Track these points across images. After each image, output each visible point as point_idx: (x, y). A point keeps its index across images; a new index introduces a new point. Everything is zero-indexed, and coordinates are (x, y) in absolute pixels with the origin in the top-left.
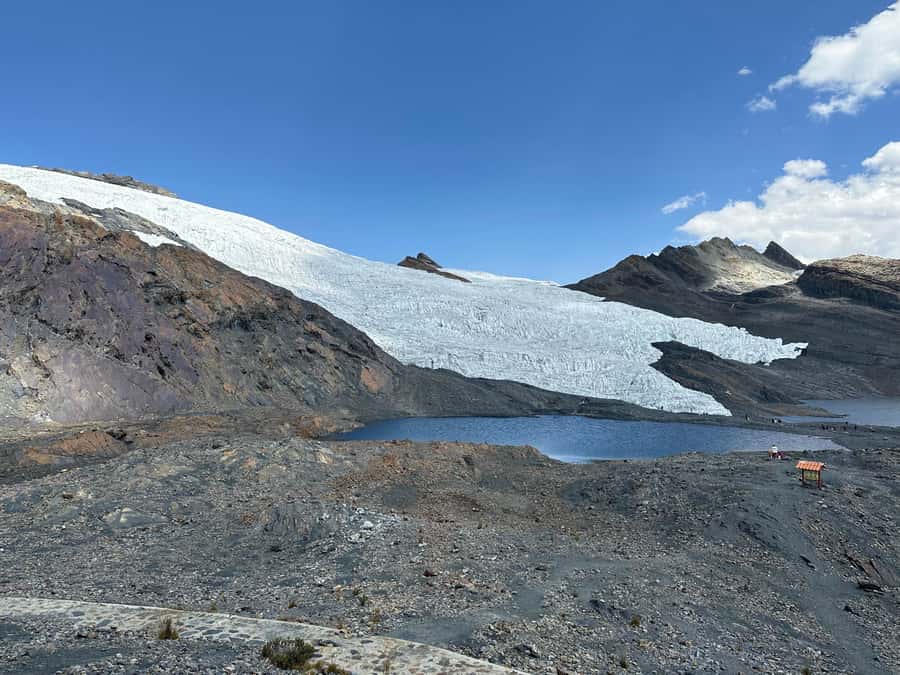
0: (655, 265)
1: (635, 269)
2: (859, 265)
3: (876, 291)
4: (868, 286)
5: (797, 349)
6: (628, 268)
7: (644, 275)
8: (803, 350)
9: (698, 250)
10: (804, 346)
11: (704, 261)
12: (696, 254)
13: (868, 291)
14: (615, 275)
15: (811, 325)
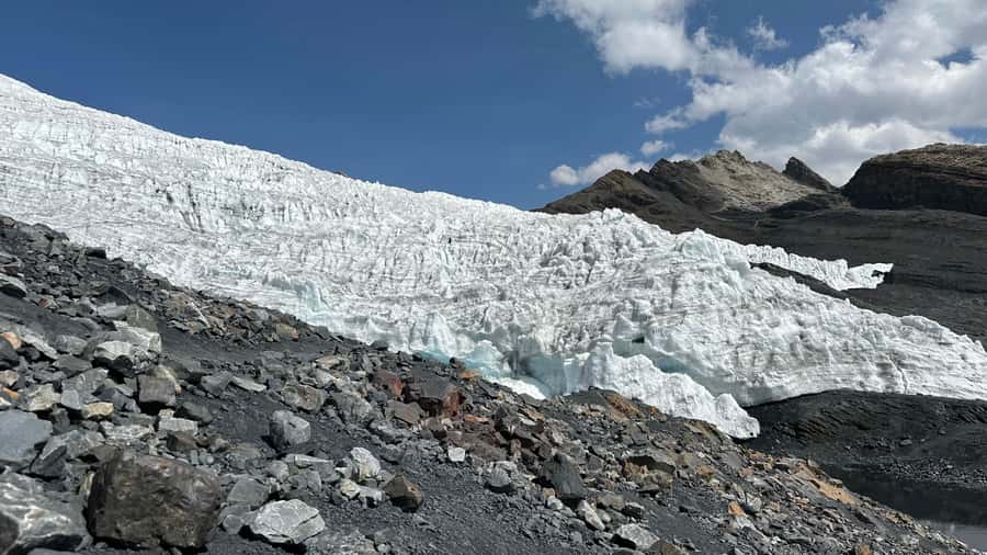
0: (645, 183)
1: (619, 188)
2: (943, 155)
3: (976, 189)
4: (962, 182)
5: (877, 273)
6: (610, 186)
7: (630, 194)
8: (886, 274)
9: (700, 167)
10: (886, 268)
11: (708, 179)
12: (698, 171)
13: (963, 189)
14: (592, 195)
15: (887, 238)
